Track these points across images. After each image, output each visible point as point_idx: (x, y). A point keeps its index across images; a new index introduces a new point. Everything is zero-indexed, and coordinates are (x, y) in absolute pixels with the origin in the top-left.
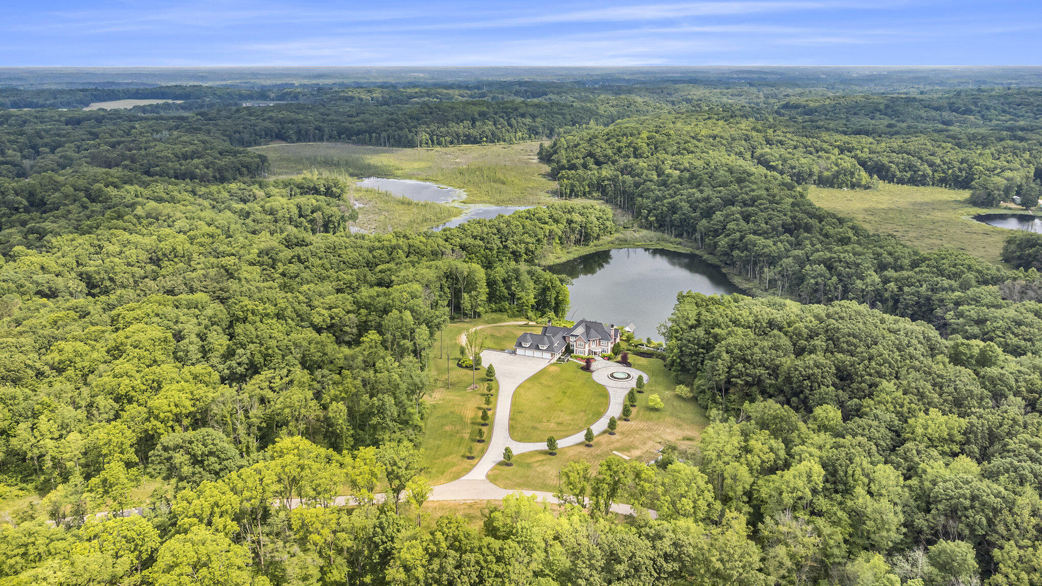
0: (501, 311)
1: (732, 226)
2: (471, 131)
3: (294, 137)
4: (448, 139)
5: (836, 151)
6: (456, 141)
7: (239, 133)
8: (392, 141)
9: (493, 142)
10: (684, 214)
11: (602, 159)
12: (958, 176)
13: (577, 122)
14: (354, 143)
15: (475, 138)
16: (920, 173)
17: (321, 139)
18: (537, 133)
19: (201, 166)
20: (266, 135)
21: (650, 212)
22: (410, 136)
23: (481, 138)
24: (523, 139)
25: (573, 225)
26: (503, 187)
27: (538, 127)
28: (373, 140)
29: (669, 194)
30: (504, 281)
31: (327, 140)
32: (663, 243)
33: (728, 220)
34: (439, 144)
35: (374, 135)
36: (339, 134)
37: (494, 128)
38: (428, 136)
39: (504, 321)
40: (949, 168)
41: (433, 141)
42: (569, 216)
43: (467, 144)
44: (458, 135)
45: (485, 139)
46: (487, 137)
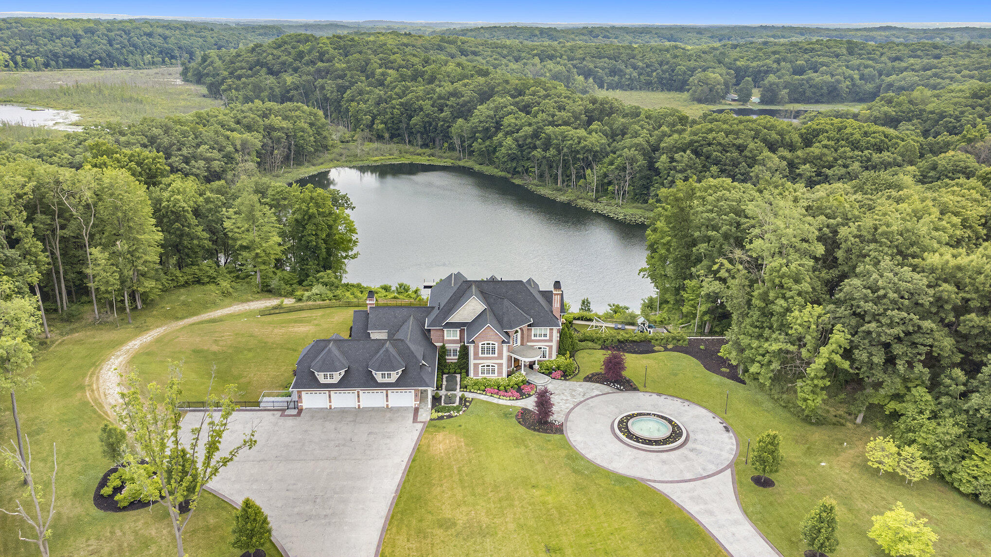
0: (198, 281)
1: (509, 120)
2: (75, 50)
4: (41, 60)
5: (537, 60)
6: (53, 63)
9: (112, 66)
10: (427, 115)
11: (276, 68)
12: (662, 78)
13: (223, 46)
15: (83, 60)
16: (627, 76)
18: (173, 57)
21: (374, 118)
23: (93, 61)
24: (154, 63)
25: (276, 134)
26: (139, 106)
27: (173, 50)
29: (396, 94)
30: (196, 212)
32: (408, 156)
33: (500, 114)
34: (26, 66)
37: (110, 48)
38: (7, 56)
39: (215, 305)
40: (653, 71)
41: (16, 63)
42: (267, 122)
43: (72, 67)
44: (56, 56)
45: (98, 61)
46: (100, 59)
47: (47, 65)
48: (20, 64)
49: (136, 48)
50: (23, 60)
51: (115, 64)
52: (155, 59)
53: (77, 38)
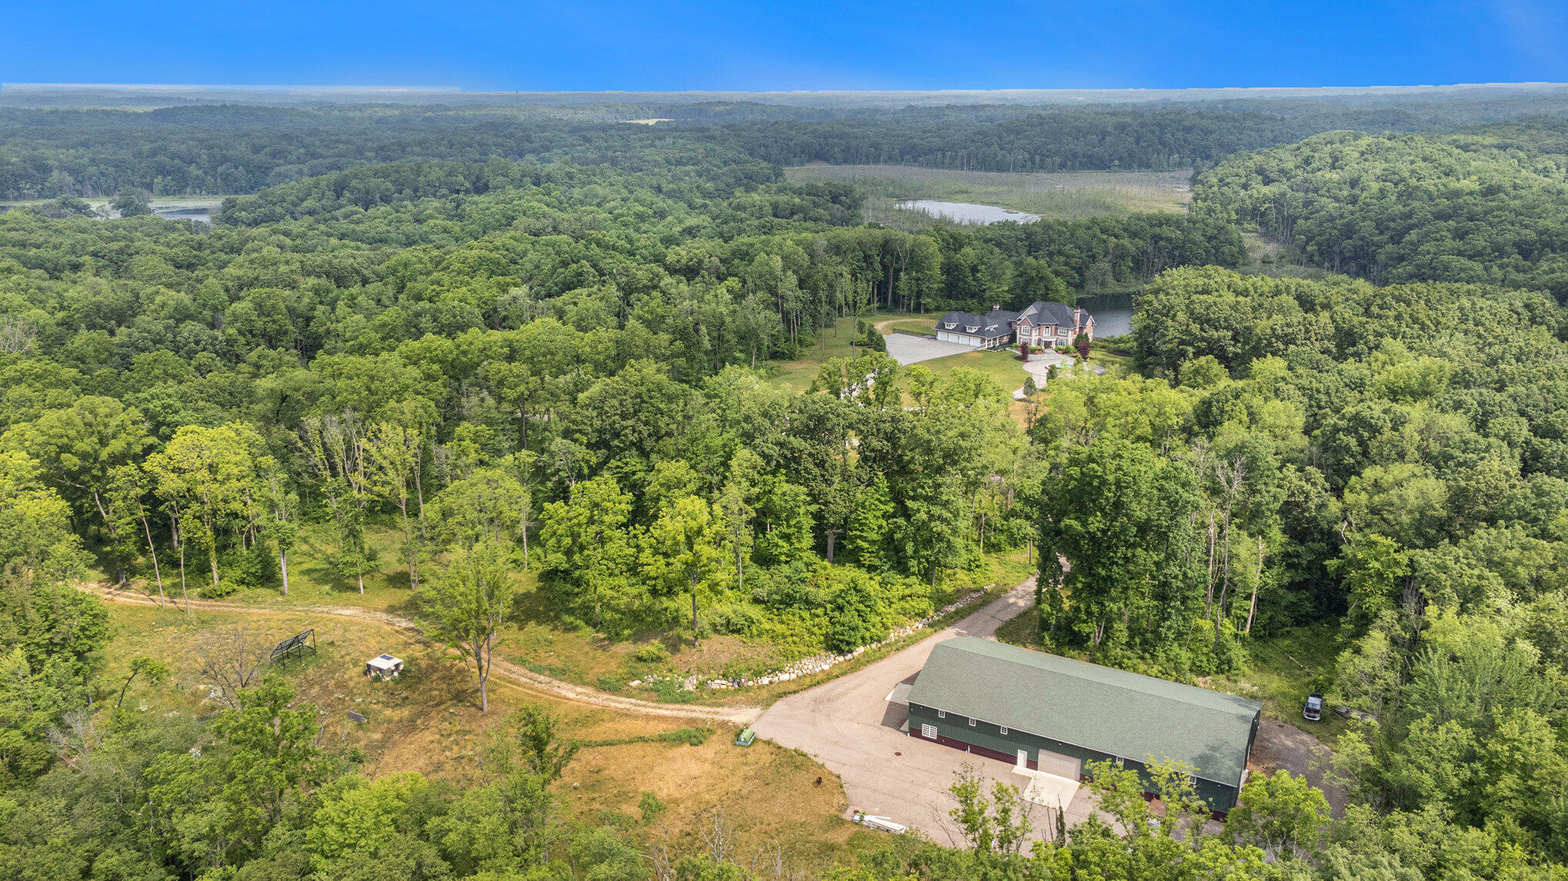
2: (1097, 149)
3: (839, 157)
4: (1058, 160)
6: (1069, 163)
7: (766, 147)
8: (973, 162)
9: (1132, 168)
14: (921, 165)
15: (1103, 161)
17: (876, 161)
19: (693, 174)
20: (803, 152)
22: (1000, 154)
23: (1113, 161)
24: (1180, 165)
28: (947, 161)
31: (885, 162)
34: (1043, 167)
35: (949, 154)
36: (902, 154)
37: (1135, 147)
38: (1027, 155)
41: (1033, 163)
43: (1089, 168)
44: (1075, 156)
45: (1117, 162)
46: (1120, 159)
47: (1063, 166)
48: (1037, 165)
49: (1165, 147)
50: (1041, 160)
51: (1135, 165)
52: (1184, 160)
53: (1104, 135)
